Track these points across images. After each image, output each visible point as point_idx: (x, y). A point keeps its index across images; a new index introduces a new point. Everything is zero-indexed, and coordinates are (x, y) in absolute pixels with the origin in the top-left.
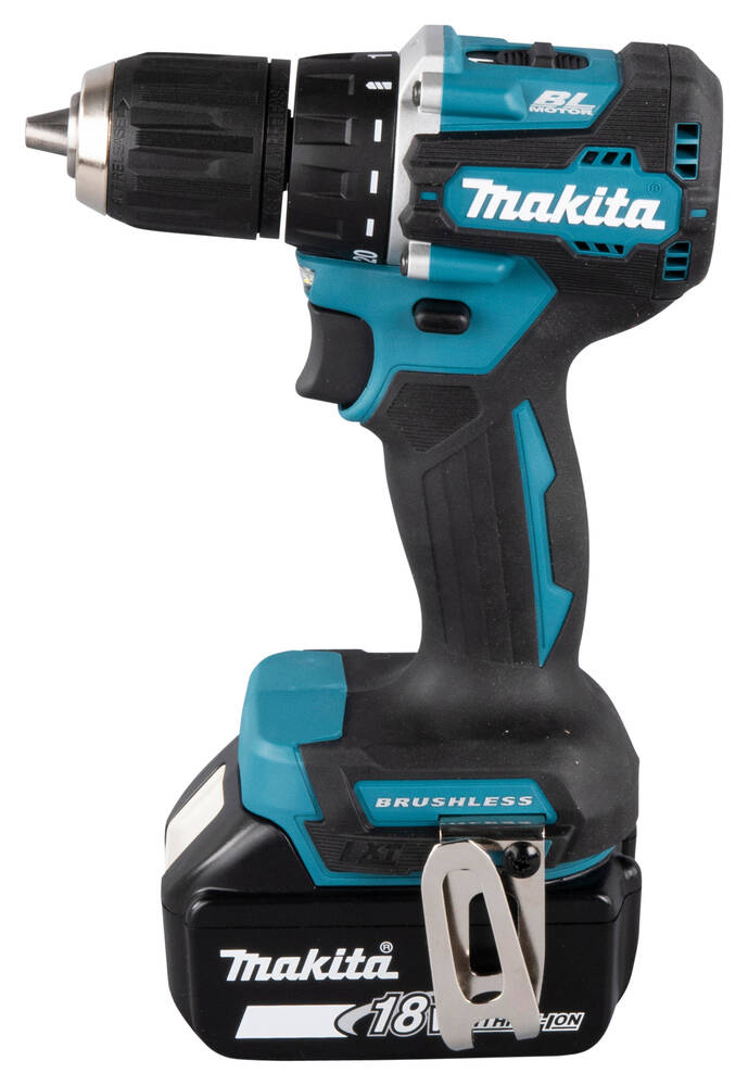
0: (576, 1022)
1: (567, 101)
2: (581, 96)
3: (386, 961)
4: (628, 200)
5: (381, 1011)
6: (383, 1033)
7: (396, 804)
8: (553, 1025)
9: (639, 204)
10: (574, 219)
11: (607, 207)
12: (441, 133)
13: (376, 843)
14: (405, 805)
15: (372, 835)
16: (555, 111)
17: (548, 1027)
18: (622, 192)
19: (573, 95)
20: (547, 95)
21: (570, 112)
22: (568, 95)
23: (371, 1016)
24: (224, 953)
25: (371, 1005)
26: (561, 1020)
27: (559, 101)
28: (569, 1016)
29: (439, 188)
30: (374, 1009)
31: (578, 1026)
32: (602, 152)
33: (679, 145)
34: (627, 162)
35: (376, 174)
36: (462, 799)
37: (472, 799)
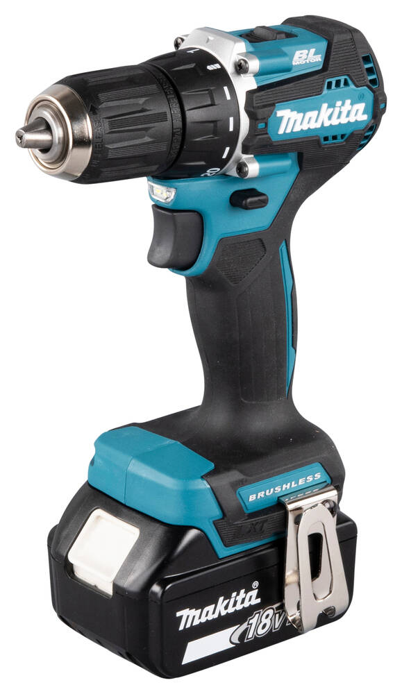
1: (308, 55)
2: (313, 51)
3: (254, 593)
4: (350, 106)
5: (251, 624)
6: (252, 637)
7: (259, 497)
9: (355, 107)
10: (327, 124)
11: (342, 112)
12: (258, 87)
14: (263, 496)
16: (304, 62)
18: (348, 102)
19: (309, 51)
20: (298, 53)
21: (311, 61)
22: (307, 51)
23: (247, 628)
24: (178, 614)
25: (247, 623)
27: (304, 56)
29: (265, 120)
30: (248, 624)
32: (334, 80)
33: (367, 69)
34: (346, 83)
35: (231, 119)
36: (289, 484)
37: (293, 483)
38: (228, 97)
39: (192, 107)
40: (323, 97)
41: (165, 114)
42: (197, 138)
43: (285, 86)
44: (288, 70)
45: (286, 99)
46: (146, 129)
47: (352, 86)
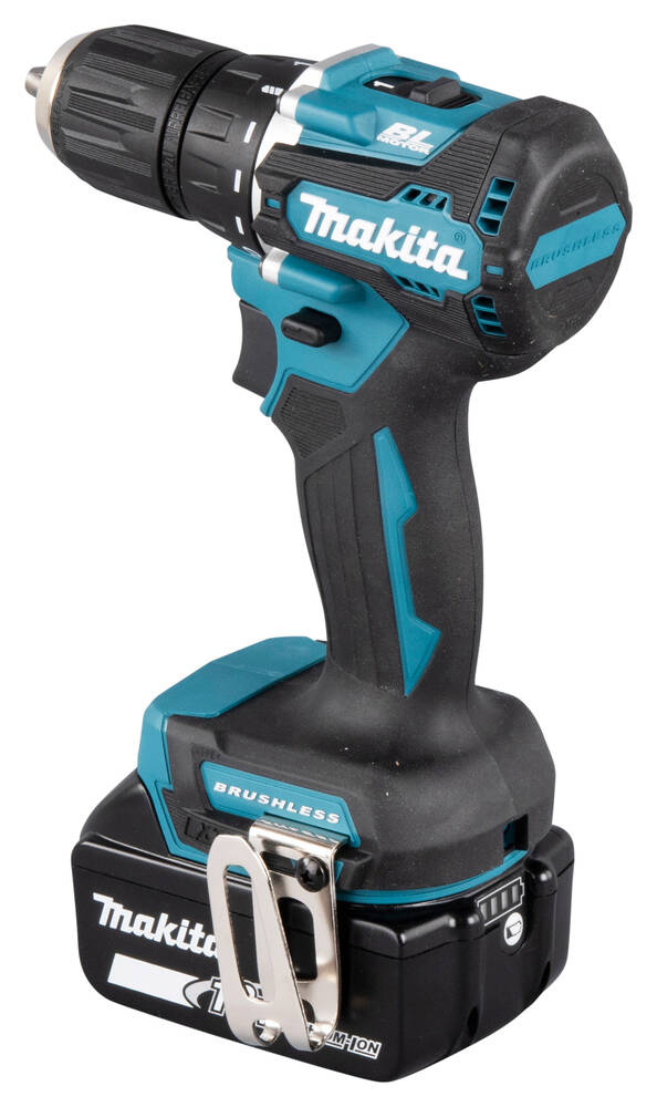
0: (375, 1051)
1: (412, 136)
2: (425, 134)
4: (436, 244)
5: (218, 990)
6: (221, 1012)
7: (230, 793)
8: (356, 1047)
9: (445, 250)
10: (391, 254)
11: (419, 247)
12: (298, 144)
13: (207, 824)
14: (236, 794)
15: (208, 816)
16: (397, 144)
17: (352, 1048)
18: (431, 235)
19: (419, 130)
20: (397, 127)
21: (410, 147)
22: (414, 130)
23: (210, 993)
24: (96, 897)
25: (210, 983)
26: (362, 1045)
27: (405, 135)
28: (369, 1042)
29: (285, 194)
30: (213, 987)
31: (376, 1055)
32: (425, 191)
33: (490, 199)
34: (441, 206)
35: (238, 174)
36: (283, 802)
37: (291, 805)
38: (247, 139)
39: (200, 130)
40: (385, 206)
41: (153, 120)
42: (195, 180)
43: (330, 161)
44: (363, 143)
45: (324, 181)
46: (122, 132)
47: (446, 213)
